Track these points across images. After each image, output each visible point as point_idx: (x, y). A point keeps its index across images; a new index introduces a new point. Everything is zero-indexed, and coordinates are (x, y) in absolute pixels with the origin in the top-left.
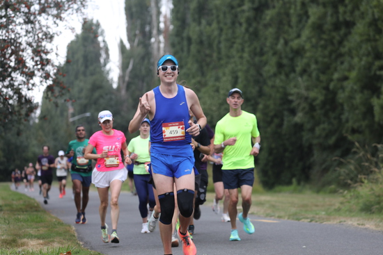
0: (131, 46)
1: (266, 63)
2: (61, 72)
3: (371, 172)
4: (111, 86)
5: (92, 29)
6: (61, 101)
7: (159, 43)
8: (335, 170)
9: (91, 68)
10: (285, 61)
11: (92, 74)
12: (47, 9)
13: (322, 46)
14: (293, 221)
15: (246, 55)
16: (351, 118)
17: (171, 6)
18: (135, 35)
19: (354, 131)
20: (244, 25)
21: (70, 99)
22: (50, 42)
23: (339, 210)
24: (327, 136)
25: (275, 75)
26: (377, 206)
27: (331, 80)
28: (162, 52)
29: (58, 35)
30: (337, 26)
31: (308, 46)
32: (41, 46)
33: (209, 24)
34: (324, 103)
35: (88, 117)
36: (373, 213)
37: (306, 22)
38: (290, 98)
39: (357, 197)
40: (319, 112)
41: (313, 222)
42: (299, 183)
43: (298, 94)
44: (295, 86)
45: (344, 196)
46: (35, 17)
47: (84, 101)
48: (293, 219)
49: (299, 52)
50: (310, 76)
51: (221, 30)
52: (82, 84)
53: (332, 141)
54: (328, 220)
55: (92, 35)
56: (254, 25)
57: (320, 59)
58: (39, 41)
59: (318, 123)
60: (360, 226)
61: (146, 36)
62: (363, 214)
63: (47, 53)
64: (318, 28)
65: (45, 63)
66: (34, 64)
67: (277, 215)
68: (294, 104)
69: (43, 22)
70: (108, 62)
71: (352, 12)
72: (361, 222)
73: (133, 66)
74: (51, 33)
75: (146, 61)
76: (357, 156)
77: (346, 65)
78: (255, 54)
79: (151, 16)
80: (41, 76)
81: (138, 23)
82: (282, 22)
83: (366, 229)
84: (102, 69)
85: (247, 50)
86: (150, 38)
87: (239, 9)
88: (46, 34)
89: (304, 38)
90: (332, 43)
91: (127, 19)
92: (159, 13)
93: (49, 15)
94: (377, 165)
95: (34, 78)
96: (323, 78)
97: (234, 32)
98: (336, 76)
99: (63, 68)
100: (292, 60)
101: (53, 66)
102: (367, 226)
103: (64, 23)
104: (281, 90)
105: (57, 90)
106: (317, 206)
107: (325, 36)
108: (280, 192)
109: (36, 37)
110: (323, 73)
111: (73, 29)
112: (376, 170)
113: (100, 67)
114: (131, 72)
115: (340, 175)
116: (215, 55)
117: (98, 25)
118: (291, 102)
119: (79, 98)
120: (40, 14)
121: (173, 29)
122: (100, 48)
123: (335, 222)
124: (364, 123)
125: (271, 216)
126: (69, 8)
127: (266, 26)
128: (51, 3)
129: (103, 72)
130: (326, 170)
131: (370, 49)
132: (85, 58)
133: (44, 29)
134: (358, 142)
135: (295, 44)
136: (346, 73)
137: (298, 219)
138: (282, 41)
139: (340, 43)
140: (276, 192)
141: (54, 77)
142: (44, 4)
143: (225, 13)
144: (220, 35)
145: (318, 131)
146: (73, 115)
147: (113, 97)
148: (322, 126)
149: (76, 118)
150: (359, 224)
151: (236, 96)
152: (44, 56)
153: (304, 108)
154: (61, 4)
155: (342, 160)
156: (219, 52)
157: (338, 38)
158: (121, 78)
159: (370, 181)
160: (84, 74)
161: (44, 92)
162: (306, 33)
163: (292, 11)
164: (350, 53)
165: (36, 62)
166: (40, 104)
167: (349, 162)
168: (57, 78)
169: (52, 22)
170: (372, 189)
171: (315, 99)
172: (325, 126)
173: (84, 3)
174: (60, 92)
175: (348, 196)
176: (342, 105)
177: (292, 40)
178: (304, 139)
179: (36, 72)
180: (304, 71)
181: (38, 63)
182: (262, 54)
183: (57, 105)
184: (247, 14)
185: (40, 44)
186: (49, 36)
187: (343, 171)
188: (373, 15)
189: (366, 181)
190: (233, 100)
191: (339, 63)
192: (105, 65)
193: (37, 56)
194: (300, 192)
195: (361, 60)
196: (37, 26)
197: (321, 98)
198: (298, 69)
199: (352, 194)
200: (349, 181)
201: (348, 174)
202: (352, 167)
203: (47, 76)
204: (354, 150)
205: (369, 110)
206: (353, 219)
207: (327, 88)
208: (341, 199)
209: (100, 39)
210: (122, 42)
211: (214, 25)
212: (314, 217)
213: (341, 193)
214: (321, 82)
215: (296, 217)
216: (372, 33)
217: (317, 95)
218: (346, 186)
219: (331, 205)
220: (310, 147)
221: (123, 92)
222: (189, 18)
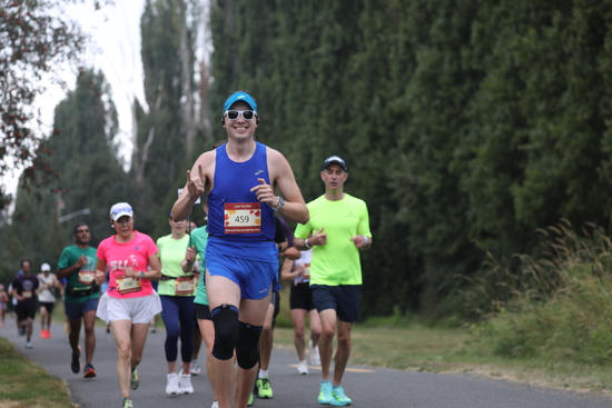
0: (151, 109)
1: (353, 133)
2: (45, 148)
3: (511, 295)
4: (121, 168)
5: (91, 83)
6: (45, 192)
7: (194, 105)
8: (457, 294)
9: (91, 142)
10: (382, 131)
11: (93, 151)
12: (25, 54)
13: (436, 108)
14: (395, 370)
15: (323, 122)
16: (481, 215)
17: (211, 48)
18: (157, 92)
19: (485, 235)
20: (321, 77)
21: (60, 188)
22: (30, 103)
23: (462, 353)
24: (446, 242)
25: (367, 151)
26: (520, 347)
27: (451, 158)
28: (197, 117)
29: (40, 93)
30: (458, 78)
31: (415, 108)
32: (16, 109)
33: (268, 75)
34: (439, 194)
35: (86, 216)
36: (514, 357)
37: (413, 71)
38: (390, 185)
39: (491, 333)
40: (432, 207)
41: (425, 372)
42: (403, 313)
43: (402, 179)
44: (397, 168)
45: (470, 333)
46: (6, 66)
47: (80, 192)
48: (394, 367)
49: (402, 117)
50: (419, 152)
51: (286, 84)
52: (77, 166)
53: (452, 249)
54: (447, 368)
55: (92, 93)
56: (336, 76)
57: (434, 127)
58: (12, 102)
59: (431, 224)
60: (495, 377)
61: (174, 94)
62: (499, 358)
63: (24, 120)
64: (431, 80)
65: (21, 134)
66: (4, 136)
67: (371, 361)
68: (396, 195)
69: (19, 74)
70: (117, 132)
71: (481, 57)
72: (495, 371)
73: (154, 138)
74: (31, 90)
75: (174, 131)
76: (489, 273)
77: (472, 136)
78: (338, 120)
79: (181, 64)
80: (15, 155)
81: (162, 73)
82: (377, 71)
83: (503, 381)
84: (108, 143)
85: (324, 113)
86: (180, 96)
87: (312, 53)
88: (22, 92)
89: (409, 96)
90: (452, 104)
91: (145, 68)
92: (193, 59)
93: (26, 62)
94: (519, 286)
95: (5, 157)
96: (438, 155)
97: (305, 88)
98: (458, 152)
99: (48, 142)
100: (392, 128)
101: (33, 138)
102: (505, 377)
103: (50, 74)
104: (376, 173)
105: (39, 175)
106: (430, 347)
107: (440, 93)
108: (375, 326)
109: (8, 95)
110: (439, 147)
111: (63, 84)
112: (518, 293)
113: (105, 141)
114: (151, 147)
115: (464, 300)
116: (277, 121)
117: (101, 77)
118: (391, 191)
119: (73, 187)
120: (13, 61)
121: (214, 83)
122: (104, 112)
123: (457, 372)
124: (500, 223)
125: (362, 363)
126: (57, 51)
127: (353, 78)
128: (30, 45)
129: (109, 147)
130: (443, 293)
131: (508, 111)
132: (82, 126)
133: (20, 84)
134: (491, 251)
135: (396, 104)
136: (473, 149)
137: (402, 368)
138: (376, 100)
139: (464, 103)
140: (369, 326)
141: (35, 156)
142: (19, 47)
143: (291, 59)
144: (284, 92)
145: (431, 234)
146: (65, 213)
147: (125, 185)
148: (437, 227)
149: (69, 217)
150: (492, 374)
151: (335, 169)
152: (20, 124)
153: (410, 201)
154: (46, 46)
155: (467, 278)
156: (283, 118)
157: (460, 96)
158: (136, 156)
159: (509, 310)
160: (81, 150)
161: (20, 179)
162: (413, 88)
163: (391, 56)
164: (478, 118)
165: (8, 133)
166: (14, 196)
167: (477, 281)
168: (39, 157)
169: (32, 73)
170: (512, 322)
171: (426, 187)
172: (442, 227)
173: (79, 44)
174: (44, 178)
175: (477, 332)
176: (466, 195)
177: (392, 99)
178: (411, 246)
179: (8, 148)
180: (410, 146)
181: (12, 134)
182: (347, 119)
183: (39, 198)
184: (324, 60)
185: (13, 106)
186: (27, 94)
187: (468, 294)
188: (512, 60)
189: (503, 310)
190: (330, 176)
191: (461, 133)
192: (112, 136)
193: (9, 124)
194: (405, 326)
195: (494, 128)
196: (10, 79)
197: (435, 186)
198: (401, 142)
199: (482, 329)
200: (478, 310)
201: (476, 300)
202: (482, 289)
203: (24, 155)
204: (485, 262)
205: (508, 204)
206: (484, 367)
207: (444, 171)
208: (466, 337)
209: (104, 98)
210: (137, 102)
211: (276, 77)
212: (425, 364)
213: (466, 327)
214: (436, 161)
215: (399, 363)
216: (510, 88)
217: (430, 181)
218: (474, 317)
219: (451, 346)
220: (420, 259)
221: (140, 178)
222: (238, 66)
